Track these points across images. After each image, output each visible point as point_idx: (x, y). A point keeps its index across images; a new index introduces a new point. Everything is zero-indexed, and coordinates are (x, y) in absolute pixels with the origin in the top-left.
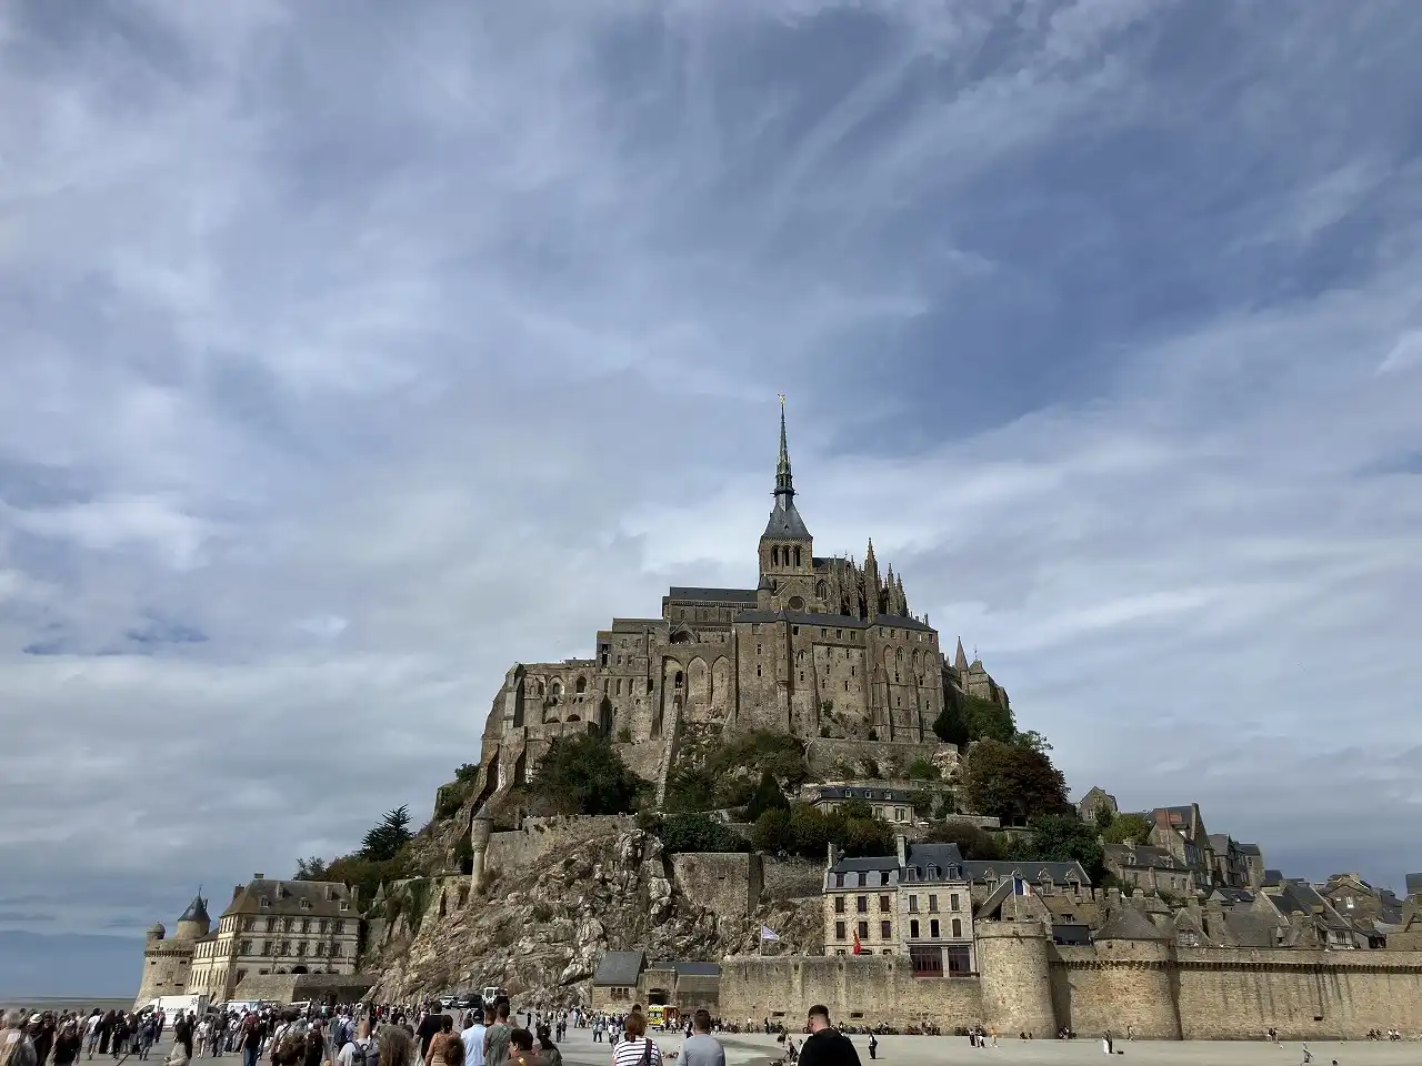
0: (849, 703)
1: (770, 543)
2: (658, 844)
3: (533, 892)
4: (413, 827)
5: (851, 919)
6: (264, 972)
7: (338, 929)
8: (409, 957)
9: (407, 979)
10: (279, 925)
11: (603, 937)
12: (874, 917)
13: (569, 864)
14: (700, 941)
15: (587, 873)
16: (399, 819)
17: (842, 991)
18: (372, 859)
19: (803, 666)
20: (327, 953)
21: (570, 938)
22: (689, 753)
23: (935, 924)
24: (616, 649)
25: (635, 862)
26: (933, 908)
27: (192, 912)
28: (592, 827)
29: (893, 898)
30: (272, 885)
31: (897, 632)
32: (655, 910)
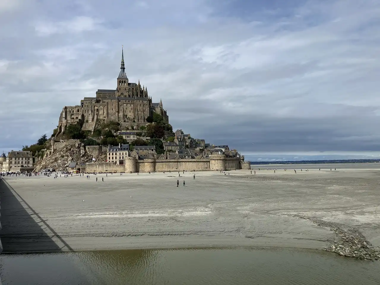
0: (130, 115)
1: (119, 80)
2: (83, 144)
3: (61, 153)
4: (47, 138)
5: (111, 156)
6: (15, 167)
7: (29, 159)
8: (41, 164)
9: (40, 167)
10: (17, 159)
11: (72, 159)
12: (114, 156)
13: (67, 148)
14: (89, 160)
15: (70, 149)
16: (45, 137)
17: (104, 167)
18: (39, 145)
19: (121, 108)
20: (27, 163)
21: (67, 160)
22: (98, 125)
23: (123, 157)
24: (85, 104)
25: (79, 147)
26: (123, 154)
27: (2, 156)
28: (72, 141)
29: (117, 153)
30: (15, 152)
31: (140, 101)
32: (81, 155)
